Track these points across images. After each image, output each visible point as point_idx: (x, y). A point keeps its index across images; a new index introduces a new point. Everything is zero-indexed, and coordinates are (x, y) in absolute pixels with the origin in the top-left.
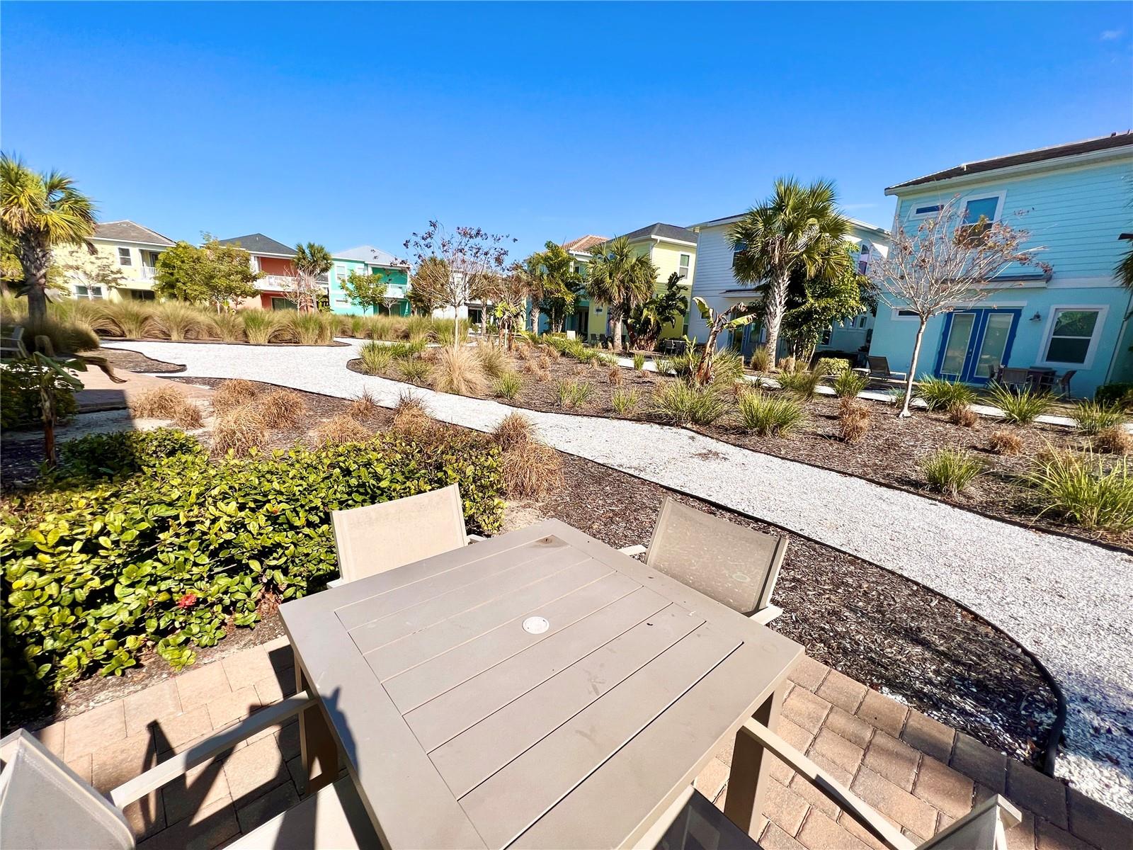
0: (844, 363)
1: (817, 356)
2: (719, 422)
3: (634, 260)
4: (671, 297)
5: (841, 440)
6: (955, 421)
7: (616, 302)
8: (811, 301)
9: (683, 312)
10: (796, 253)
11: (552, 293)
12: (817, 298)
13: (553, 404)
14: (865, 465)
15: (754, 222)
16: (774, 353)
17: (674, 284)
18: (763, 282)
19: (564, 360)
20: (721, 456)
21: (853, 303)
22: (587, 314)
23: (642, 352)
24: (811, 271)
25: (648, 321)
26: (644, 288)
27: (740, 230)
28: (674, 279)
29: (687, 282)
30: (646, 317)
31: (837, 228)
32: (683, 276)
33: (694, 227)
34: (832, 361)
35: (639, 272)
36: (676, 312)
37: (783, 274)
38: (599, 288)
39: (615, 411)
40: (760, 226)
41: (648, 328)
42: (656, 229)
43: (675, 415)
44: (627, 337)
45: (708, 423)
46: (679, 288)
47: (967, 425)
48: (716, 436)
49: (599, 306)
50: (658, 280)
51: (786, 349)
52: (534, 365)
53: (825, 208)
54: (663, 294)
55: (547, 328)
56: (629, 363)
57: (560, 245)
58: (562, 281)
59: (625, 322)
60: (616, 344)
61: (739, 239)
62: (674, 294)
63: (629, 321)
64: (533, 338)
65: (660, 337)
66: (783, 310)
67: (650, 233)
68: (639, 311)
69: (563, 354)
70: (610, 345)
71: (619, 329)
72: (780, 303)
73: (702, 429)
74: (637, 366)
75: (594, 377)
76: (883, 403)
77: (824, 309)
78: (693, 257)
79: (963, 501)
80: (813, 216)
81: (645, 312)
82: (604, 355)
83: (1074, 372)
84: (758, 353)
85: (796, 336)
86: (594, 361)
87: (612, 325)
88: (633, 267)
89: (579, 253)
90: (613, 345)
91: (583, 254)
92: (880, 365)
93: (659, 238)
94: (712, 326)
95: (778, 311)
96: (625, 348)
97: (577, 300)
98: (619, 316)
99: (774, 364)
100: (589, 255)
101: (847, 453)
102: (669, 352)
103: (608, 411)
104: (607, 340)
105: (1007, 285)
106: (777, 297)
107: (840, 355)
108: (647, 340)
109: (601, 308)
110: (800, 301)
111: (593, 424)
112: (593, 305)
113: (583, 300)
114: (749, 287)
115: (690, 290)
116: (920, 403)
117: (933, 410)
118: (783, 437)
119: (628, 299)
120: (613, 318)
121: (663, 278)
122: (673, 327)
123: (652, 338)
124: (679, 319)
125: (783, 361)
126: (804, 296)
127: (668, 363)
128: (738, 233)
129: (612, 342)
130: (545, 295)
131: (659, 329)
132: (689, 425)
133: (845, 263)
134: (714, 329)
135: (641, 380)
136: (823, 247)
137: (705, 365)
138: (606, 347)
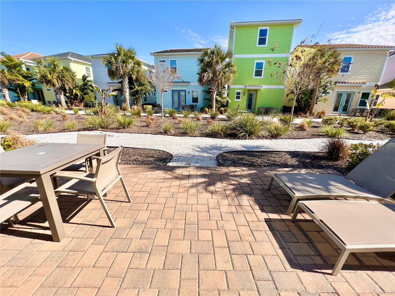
0: (150, 107)
1: (143, 105)
2: (110, 126)
3: (62, 68)
4: (85, 84)
5: (147, 126)
6: (174, 119)
7: (57, 86)
8: (137, 87)
9: (92, 91)
10: (128, 71)
11: (14, 81)
12: (139, 86)
13: (34, 131)
14: (152, 131)
15: (111, 58)
16: (129, 105)
17: (85, 79)
18: (120, 80)
19: (34, 113)
20: (111, 136)
21: (149, 88)
22: (42, 92)
23: (77, 108)
24: (134, 77)
25: (76, 95)
26: (70, 80)
27: (106, 60)
28: (84, 78)
29: (91, 78)
30: (75, 93)
31: (138, 64)
32: (88, 76)
33: (88, 56)
34: (147, 106)
35: (66, 74)
36: (89, 91)
37: (125, 78)
38: (45, 79)
39: (68, 129)
40: (113, 60)
41: (78, 97)
42: (70, 54)
43: (94, 127)
44: (68, 102)
45: (107, 128)
46: (88, 81)
47: (176, 119)
48: (110, 131)
49: (48, 87)
50: (77, 77)
51: (133, 103)
52: (14, 116)
53: (134, 57)
54: (81, 83)
55: (17, 99)
56: (72, 112)
57: (12, 55)
58: (20, 74)
59: (65, 95)
60: (63, 105)
61: (107, 64)
62: (86, 84)
63: (67, 95)
64: (8, 104)
65: (85, 101)
66: (129, 90)
67: (67, 56)
68: (71, 91)
69: (33, 111)
70: (60, 105)
71: (63, 98)
72: (127, 87)
73: (105, 130)
74: (76, 113)
75: (54, 119)
76: (160, 116)
77: (141, 90)
78: (91, 69)
79: (170, 134)
80: (131, 59)
81: (74, 91)
82: (57, 109)
83: (196, 105)
84: (124, 105)
85: (135, 99)
86: (52, 112)
87: (58, 97)
88: (62, 70)
89: (27, 61)
90: (61, 105)
91: (29, 61)
92: (159, 106)
93: (73, 59)
94: (102, 96)
95: (127, 90)
96: (68, 106)
97: (33, 85)
98: (61, 92)
99: (130, 108)
100: (34, 62)
101: (148, 129)
102: (90, 107)
103: (64, 130)
104: (57, 103)
105: (176, 84)
106: (126, 86)
107: (149, 104)
108: (79, 103)
109: (49, 89)
110: (133, 87)
111: (58, 135)
112: (45, 88)
113: (36, 85)
114: (115, 82)
115: (93, 82)
116: (167, 115)
117: (170, 117)
118: (131, 128)
119: (64, 85)
120: (57, 93)
121: (79, 76)
122: (90, 97)
123: (81, 102)
124: (91, 94)
125: (133, 107)
126: (134, 86)
127: (89, 111)
128: (106, 61)
129: (61, 104)
130: (9, 82)
131: (83, 98)
132: (100, 129)
133: (144, 75)
134: (103, 96)
135: (79, 118)
136: (136, 70)
137: (103, 110)
138: (58, 106)
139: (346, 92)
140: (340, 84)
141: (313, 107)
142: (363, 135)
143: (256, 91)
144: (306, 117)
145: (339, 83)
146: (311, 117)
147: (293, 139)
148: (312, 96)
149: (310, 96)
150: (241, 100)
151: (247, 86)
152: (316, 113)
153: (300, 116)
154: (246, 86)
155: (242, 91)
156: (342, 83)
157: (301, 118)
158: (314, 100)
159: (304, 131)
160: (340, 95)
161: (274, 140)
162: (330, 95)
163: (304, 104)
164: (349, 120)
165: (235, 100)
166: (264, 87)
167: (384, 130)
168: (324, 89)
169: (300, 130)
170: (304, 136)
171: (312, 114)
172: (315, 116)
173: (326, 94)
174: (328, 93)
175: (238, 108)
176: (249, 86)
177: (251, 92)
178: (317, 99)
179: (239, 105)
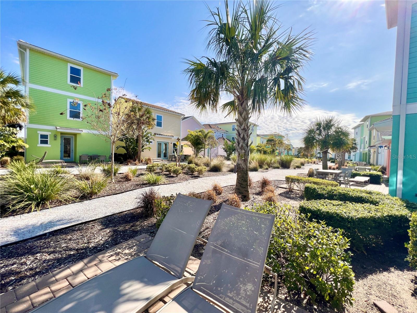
139: (164, 142)
140: (158, 136)
141: (140, 155)
142: (176, 178)
143: (75, 135)
144: (135, 164)
145: (157, 134)
146: (140, 164)
147: (113, 195)
148: (138, 144)
149: (136, 144)
150: (50, 146)
151: (58, 127)
152: (144, 160)
153: (129, 164)
154: (56, 128)
155: (50, 133)
156: (159, 135)
157: (131, 165)
158: (140, 148)
159: (129, 181)
160: (160, 144)
161: (86, 202)
162: (153, 144)
163: (132, 152)
164: (166, 166)
165: (38, 145)
166: (85, 131)
167: (188, 171)
168: (147, 138)
169: (125, 181)
170: (127, 188)
171: (140, 161)
172: (143, 162)
173: (149, 143)
174: (151, 142)
175: (44, 157)
176: (61, 128)
177: (67, 136)
178: (143, 147)
179: (46, 153)
